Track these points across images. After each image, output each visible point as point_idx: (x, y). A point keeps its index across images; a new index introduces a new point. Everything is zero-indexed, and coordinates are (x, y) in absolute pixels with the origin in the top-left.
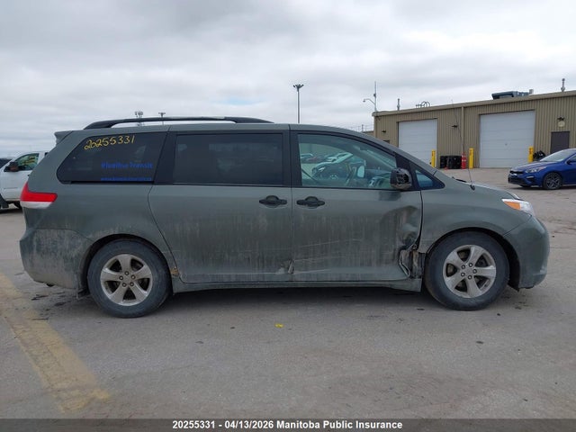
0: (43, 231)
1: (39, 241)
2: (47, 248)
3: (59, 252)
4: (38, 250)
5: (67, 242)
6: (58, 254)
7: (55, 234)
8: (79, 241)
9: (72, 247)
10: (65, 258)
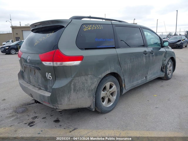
0: (77, 78)
1: (75, 85)
2: (80, 88)
3: (86, 88)
4: (74, 90)
5: (89, 81)
6: (85, 90)
7: (83, 78)
8: (95, 80)
9: (92, 83)
10: (89, 91)
